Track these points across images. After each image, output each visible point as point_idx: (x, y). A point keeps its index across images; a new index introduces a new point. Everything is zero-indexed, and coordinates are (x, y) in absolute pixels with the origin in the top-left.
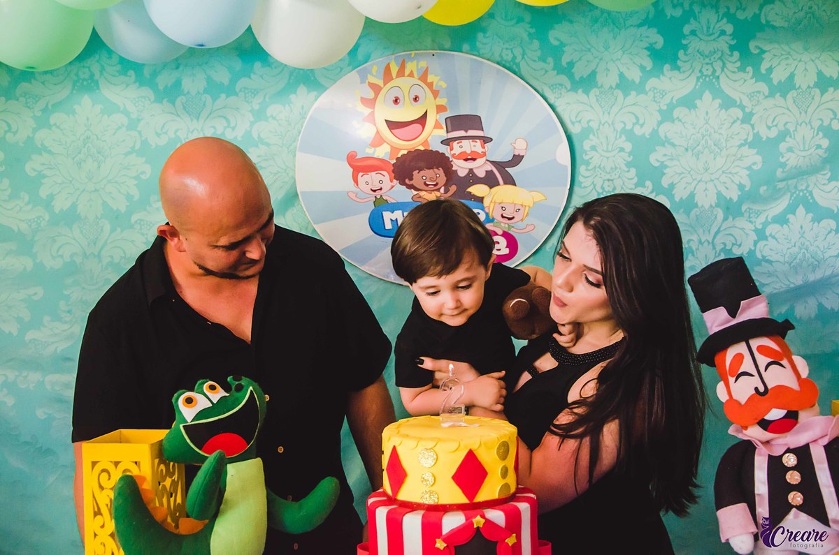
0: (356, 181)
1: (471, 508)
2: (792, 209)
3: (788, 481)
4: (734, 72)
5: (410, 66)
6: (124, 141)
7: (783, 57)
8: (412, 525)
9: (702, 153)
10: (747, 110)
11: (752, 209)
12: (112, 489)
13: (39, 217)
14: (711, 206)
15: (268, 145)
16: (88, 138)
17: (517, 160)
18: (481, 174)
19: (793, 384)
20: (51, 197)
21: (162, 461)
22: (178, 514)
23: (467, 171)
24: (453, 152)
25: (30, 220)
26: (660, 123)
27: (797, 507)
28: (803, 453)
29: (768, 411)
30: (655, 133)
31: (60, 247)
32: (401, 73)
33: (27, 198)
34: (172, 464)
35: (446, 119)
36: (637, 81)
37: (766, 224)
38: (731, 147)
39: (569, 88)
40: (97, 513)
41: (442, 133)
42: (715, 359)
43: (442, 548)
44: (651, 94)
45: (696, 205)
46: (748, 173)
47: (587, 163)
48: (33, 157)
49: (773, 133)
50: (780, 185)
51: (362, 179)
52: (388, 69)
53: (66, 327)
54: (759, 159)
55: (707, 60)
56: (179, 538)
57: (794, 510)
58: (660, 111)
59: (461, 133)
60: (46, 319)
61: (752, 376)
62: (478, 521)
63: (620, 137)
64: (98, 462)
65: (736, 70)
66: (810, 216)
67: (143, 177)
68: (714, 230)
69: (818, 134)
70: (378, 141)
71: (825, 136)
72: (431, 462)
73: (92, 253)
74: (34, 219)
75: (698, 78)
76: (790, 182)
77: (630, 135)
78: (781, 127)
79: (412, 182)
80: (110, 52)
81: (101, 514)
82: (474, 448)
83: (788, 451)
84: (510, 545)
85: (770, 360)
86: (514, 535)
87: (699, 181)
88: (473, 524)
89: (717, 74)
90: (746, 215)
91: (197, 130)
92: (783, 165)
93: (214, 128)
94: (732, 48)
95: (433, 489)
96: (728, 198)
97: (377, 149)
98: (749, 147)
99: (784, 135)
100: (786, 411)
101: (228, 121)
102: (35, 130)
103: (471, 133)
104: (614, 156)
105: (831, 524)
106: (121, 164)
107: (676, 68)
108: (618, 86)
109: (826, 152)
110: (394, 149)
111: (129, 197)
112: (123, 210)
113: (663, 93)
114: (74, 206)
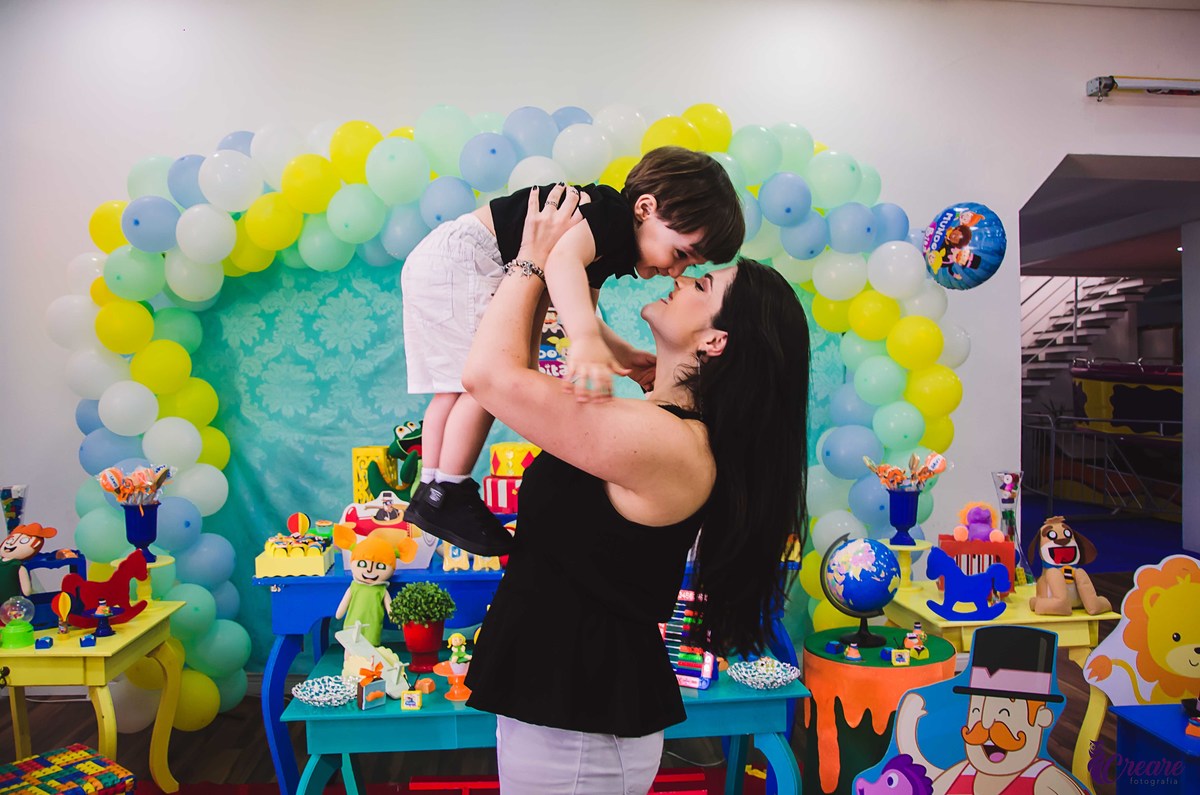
6: (364, 312)
13: (319, 352)
16: (345, 310)
18: (555, 331)
20: (325, 342)
25: (314, 354)
31: (328, 369)
33: (313, 342)
48: (317, 320)
53: (330, 411)
60: (321, 406)
67: (373, 331)
73: (345, 372)
74: (316, 353)
80: (364, 263)
102: (319, 307)
106: (362, 324)
111: (366, 342)
112: (362, 348)
113: (654, 290)
114: (337, 347)
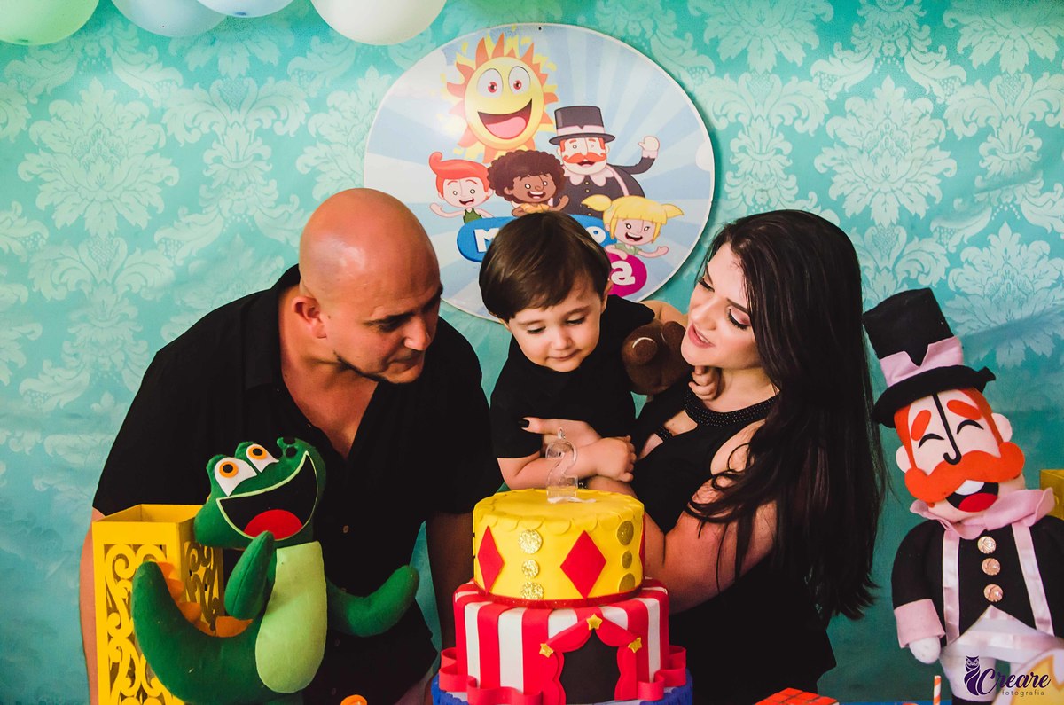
0: (441, 190)
1: (585, 605)
2: (994, 228)
3: (985, 571)
4: (923, 52)
5: (510, 43)
6: (145, 136)
7: (986, 33)
8: (511, 626)
9: (881, 156)
10: (939, 101)
11: (943, 228)
12: (130, 580)
13: (35, 235)
14: (892, 224)
15: (329, 143)
16: (98, 132)
17: (646, 164)
18: (600, 181)
19: (992, 449)
20: (52, 209)
21: (194, 545)
22: (214, 612)
23: (581, 179)
24: (564, 154)
25: (24, 238)
26: (827, 118)
27: (994, 604)
28: (1004, 536)
29: (961, 483)
30: (821, 130)
31: (62, 274)
32: (498, 51)
33: (20, 211)
34: (206, 548)
35: (555, 112)
36: (800, 63)
37: (961, 247)
38: (919, 148)
39: (712, 72)
40: (112, 609)
41: (551, 130)
42: (895, 417)
43: (548, 655)
44: (817, 80)
45: (873, 223)
46: (939, 181)
47: (735, 169)
48: (28, 156)
49: (971, 131)
50: (980, 197)
51: (449, 187)
52: (481, 46)
53: (72, 374)
54: (953, 164)
55: (889, 37)
56: (217, 642)
57: (991, 607)
58: (829, 102)
59: (576, 130)
60: (47, 364)
61: (941, 438)
62: (593, 621)
63: (777, 135)
64: (113, 545)
65: (926, 50)
66: (1017, 236)
67: (170, 183)
68: (895, 254)
69: (1028, 132)
70: (470, 139)
71: (1038, 134)
72: (533, 547)
73: (105, 280)
74: (29, 237)
75: (877, 61)
76: (992, 193)
77: (789, 132)
78: (982, 124)
79: (512, 192)
80: (126, 22)
81: (117, 612)
82: (589, 529)
83: (985, 533)
84: (634, 651)
85: (963, 419)
86: (640, 639)
87: (877, 193)
88: (587, 625)
89: (901, 55)
90: (936, 235)
91: (238, 124)
92: (984, 172)
93: (259, 120)
94: (921, 21)
95: (536, 581)
96: (913, 214)
97: (468, 149)
98: (941, 149)
99: (985, 133)
100: (982, 484)
101: (277, 111)
102: (29, 123)
103: (588, 129)
104: (769, 160)
105: (1037, 625)
106: (141, 167)
107: (849, 46)
108: (775, 70)
109: (1038, 156)
110: (490, 149)
111: (151, 209)
112: (144, 225)
113: (833, 79)
114: (81, 220)
